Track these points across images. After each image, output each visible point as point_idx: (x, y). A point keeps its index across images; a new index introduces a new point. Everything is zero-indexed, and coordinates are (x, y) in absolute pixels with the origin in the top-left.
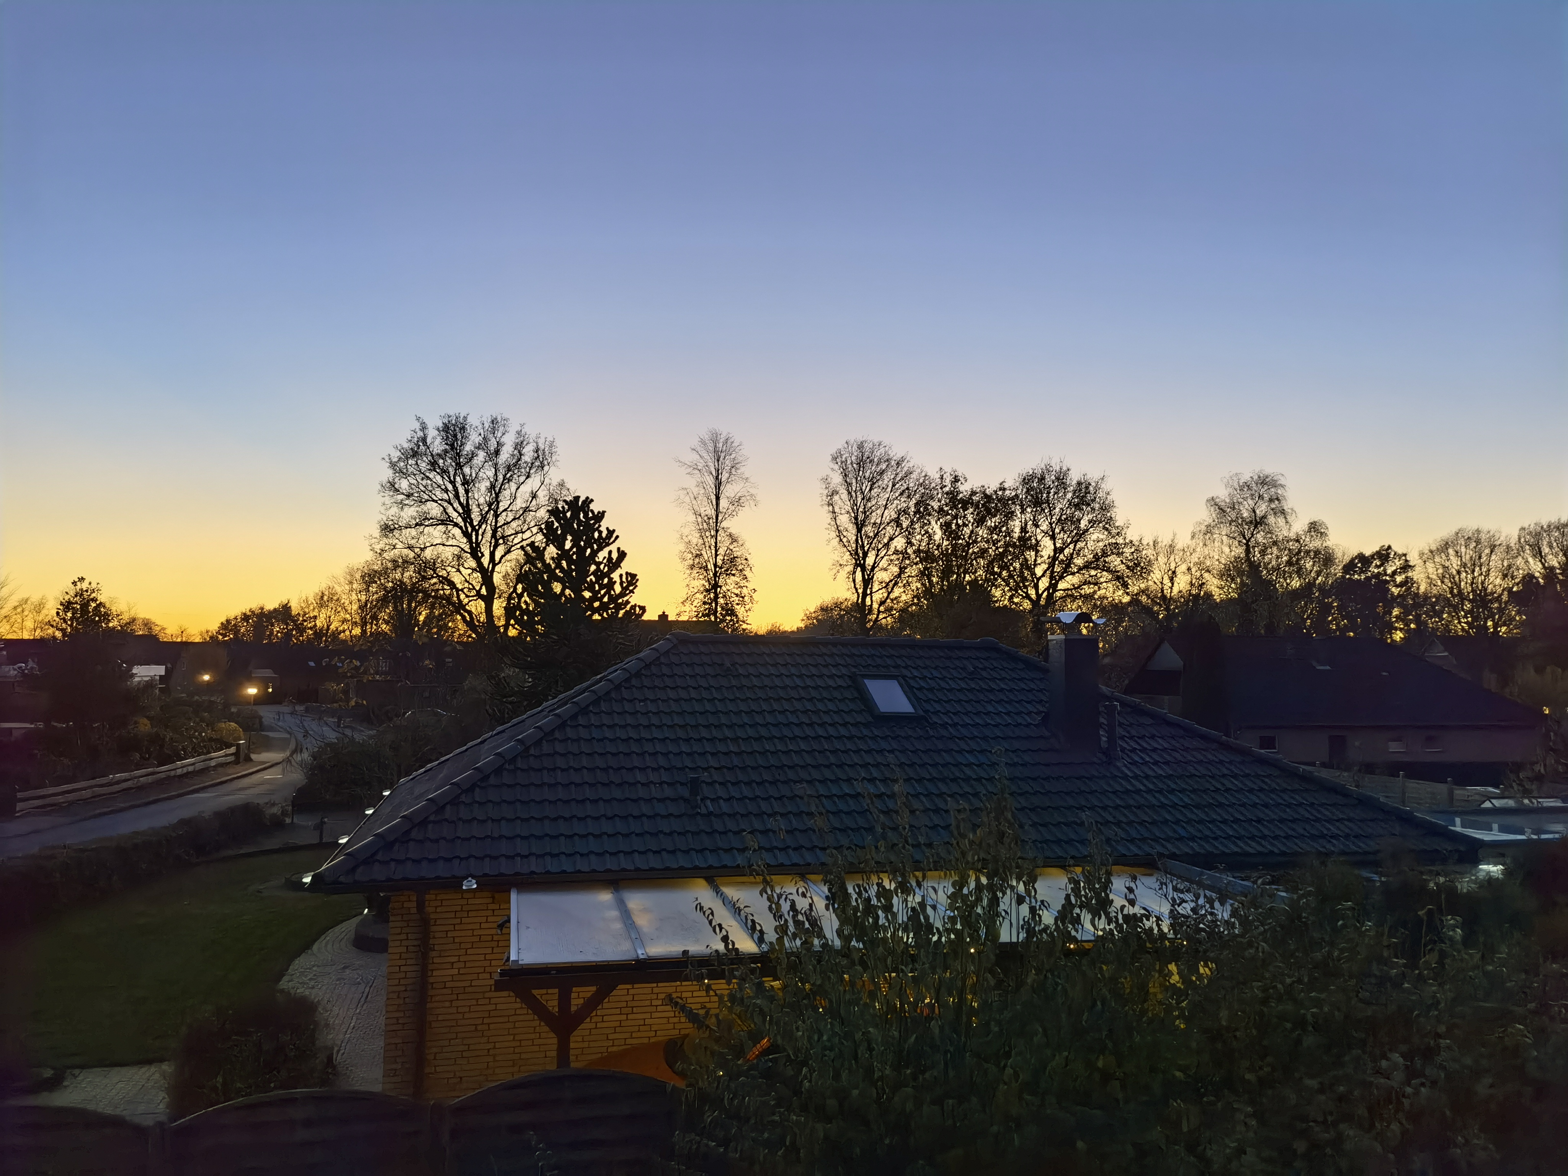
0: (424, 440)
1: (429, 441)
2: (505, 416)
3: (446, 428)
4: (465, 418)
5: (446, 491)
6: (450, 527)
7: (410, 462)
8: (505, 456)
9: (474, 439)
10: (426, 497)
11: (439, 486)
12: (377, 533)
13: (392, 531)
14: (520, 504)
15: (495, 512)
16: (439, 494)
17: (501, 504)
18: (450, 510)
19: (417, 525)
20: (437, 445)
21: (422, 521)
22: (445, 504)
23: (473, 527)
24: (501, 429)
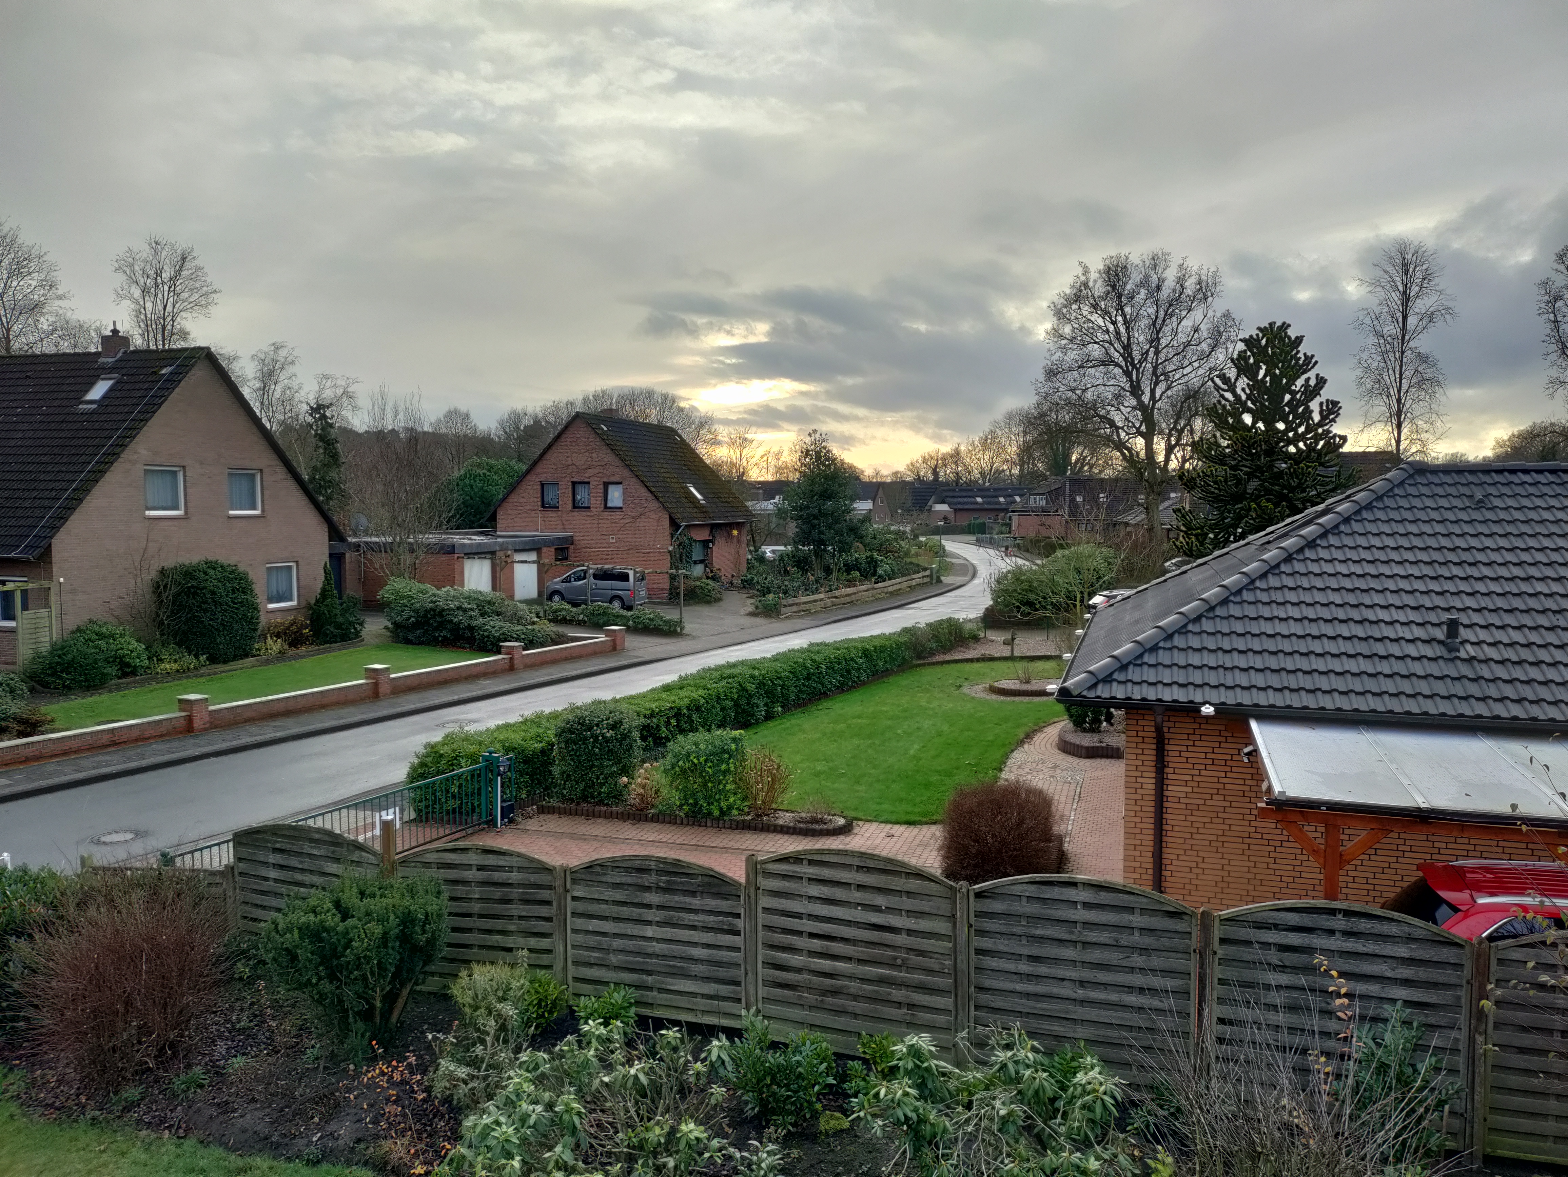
0: (1085, 284)
1: (1091, 284)
2: (1167, 250)
3: (1108, 270)
4: (1127, 258)
5: (1108, 332)
6: (1112, 367)
7: (1074, 307)
8: (1165, 293)
9: (1136, 277)
10: (1088, 339)
11: (1100, 327)
12: (1042, 378)
13: (1055, 375)
14: (1182, 338)
15: (1157, 348)
16: (1101, 336)
17: (1162, 340)
18: (1112, 351)
19: (1079, 367)
20: (1099, 289)
21: (1083, 365)
22: (1107, 345)
23: (1134, 366)
24: (1163, 264)
